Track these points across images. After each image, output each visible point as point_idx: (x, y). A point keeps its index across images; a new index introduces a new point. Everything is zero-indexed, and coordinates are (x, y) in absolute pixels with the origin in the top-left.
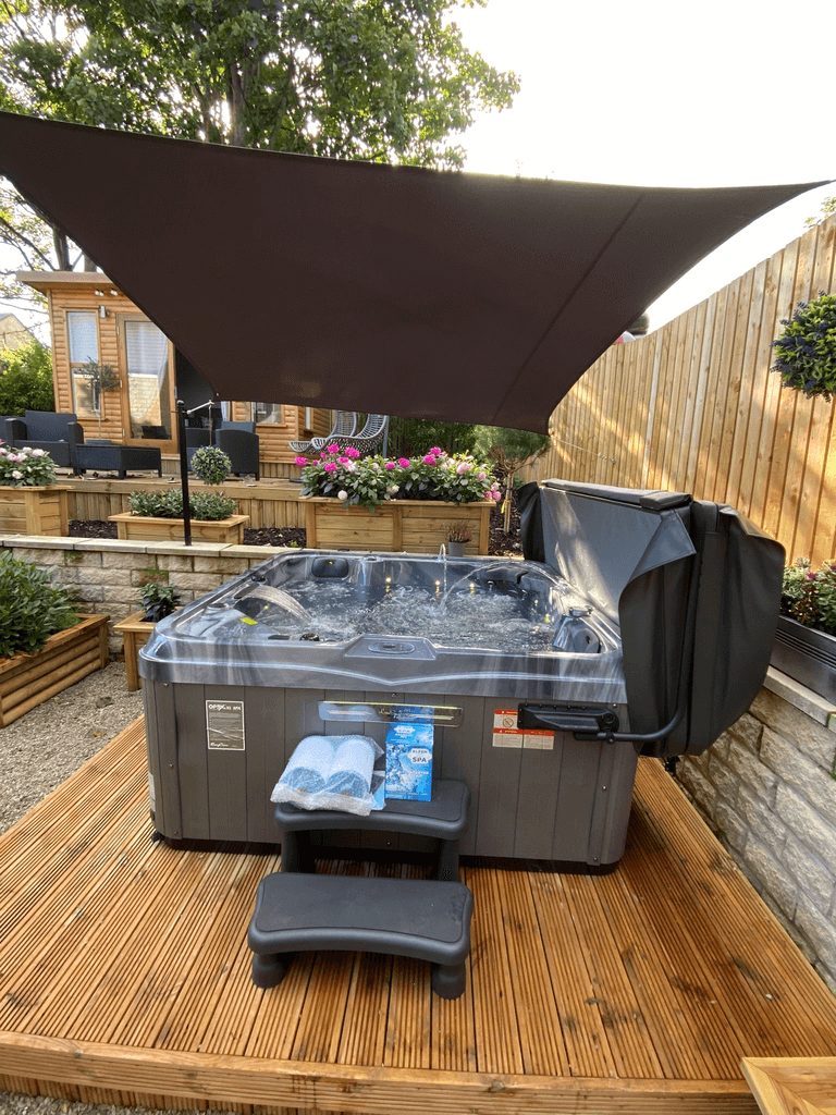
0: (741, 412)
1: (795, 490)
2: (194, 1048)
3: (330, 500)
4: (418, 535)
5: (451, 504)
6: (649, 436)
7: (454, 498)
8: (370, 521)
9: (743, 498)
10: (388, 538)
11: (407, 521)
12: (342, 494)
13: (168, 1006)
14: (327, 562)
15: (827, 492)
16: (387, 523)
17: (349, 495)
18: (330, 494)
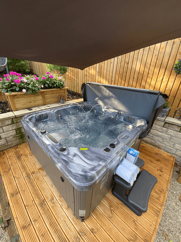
0: (129, 69)
1: (144, 85)
2: (152, 236)
3: (19, 93)
4: (50, 99)
5: (58, 89)
6: (97, 70)
7: (59, 87)
8: (35, 98)
9: (130, 86)
10: (41, 102)
11: (46, 96)
12: (24, 91)
13: (139, 238)
14: (40, 116)
15: (151, 86)
16: (40, 97)
17: (27, 90)
18: (19, 91)
